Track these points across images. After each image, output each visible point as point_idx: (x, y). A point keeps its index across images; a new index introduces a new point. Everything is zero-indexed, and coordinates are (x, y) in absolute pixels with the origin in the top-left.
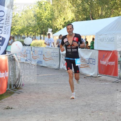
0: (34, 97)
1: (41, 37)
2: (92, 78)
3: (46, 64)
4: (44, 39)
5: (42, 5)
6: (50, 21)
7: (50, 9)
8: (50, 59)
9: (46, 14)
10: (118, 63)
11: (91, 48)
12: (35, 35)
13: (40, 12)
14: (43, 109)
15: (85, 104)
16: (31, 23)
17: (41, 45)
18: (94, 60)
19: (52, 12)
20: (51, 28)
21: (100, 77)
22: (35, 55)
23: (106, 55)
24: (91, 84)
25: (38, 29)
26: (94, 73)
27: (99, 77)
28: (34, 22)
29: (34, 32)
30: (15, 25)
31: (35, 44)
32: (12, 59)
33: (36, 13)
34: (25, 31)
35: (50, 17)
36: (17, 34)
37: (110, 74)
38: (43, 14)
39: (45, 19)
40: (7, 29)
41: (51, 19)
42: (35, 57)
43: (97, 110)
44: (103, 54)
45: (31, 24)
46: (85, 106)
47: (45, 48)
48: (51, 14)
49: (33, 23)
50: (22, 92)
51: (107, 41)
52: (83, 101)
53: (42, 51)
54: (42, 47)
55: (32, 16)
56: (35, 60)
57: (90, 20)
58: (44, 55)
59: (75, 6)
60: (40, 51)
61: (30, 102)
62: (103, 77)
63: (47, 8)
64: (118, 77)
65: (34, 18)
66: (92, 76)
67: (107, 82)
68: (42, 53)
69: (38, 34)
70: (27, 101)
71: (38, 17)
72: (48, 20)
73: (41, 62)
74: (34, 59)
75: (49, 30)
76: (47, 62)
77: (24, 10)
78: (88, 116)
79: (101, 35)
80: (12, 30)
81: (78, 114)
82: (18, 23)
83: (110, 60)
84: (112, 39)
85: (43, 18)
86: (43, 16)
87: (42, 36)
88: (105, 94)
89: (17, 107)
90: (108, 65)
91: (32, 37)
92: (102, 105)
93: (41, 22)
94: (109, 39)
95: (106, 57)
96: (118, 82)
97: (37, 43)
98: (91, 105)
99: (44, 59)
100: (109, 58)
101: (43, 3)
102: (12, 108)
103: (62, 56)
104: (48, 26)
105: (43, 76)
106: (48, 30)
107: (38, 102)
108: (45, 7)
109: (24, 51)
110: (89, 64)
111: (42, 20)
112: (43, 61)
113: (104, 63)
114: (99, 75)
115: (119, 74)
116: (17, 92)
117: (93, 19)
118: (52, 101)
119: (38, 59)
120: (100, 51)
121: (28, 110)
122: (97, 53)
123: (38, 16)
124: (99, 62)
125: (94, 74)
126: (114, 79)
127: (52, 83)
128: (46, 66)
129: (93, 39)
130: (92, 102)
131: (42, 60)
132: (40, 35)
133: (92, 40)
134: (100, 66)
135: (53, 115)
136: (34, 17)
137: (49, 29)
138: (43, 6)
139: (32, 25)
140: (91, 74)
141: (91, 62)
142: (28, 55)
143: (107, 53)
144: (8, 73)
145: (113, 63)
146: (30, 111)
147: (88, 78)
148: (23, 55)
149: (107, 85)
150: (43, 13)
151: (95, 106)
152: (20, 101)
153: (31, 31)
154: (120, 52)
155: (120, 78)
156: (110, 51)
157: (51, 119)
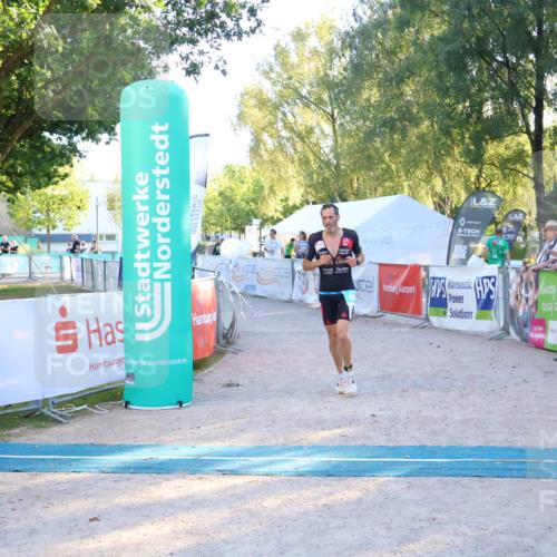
3: (264, 291)
5: (234, 172)
6: (253, 204)
8: (273, 281)
9: (243, 191)
10: (421, 288)
13: (229, 187)
18: (369, 284)
19: (256, 186)
21: (383, 318)
22: (239, 274)
23: (395, 273)
26: (369, 309)
27: (381, 316)
28: (220, 205)
33: (223, 189)
35: (254, 196)
37: (405, 312)
38: (237, 191)
41: (253, 200)
42: (238, 277)
45: (212, 210)
48: (254, 190)
49: (216, 208)
51: (378, 242)
55: (217, 194)
56: (239, 283)
58: (258, 274)
60: (249, 265)
62: (389, 317)
63: (246, 178)
64: (424, 317)
65: (220, 198)
66: (365, 316)
67: (401, 328)
68: (253, 269)
71: (227, 196)
72: (247, 203)
73: (253, 287)
75: (254, 223)
76: (266, 287)
83: (405, 283)
84: (388, 240)
90: (401, 294)
93: (233, 205)
94: (382, 239)
95: (397, 277)
96: (423, 328)
99: (258, 281)
100: (402, 279)
103: (297, 274)
112: (258, 285)
113: (392, 288)
114: (380, 314)
115: (424, 312)
117: (343, 199)
119: (246, 282)
120: (381, 265)
122: (376, 269)
123: (227, 194)
124: (381, 287)
125: (370, 312)
126: (415, 322)
128: (262, 294)
131: (256, 283)
134: (383, 295)
136: (219, 196)
138: (237, 174)
139: (214, 211)
140: (364, 311)
141: (364, 288)
143: (397, 271)
145: (411, 290)
149: (405, 333)
150: (238, 189)
154: (427, 268)
155: (427, 319)
156: (405, 266)
157: (327, 405)
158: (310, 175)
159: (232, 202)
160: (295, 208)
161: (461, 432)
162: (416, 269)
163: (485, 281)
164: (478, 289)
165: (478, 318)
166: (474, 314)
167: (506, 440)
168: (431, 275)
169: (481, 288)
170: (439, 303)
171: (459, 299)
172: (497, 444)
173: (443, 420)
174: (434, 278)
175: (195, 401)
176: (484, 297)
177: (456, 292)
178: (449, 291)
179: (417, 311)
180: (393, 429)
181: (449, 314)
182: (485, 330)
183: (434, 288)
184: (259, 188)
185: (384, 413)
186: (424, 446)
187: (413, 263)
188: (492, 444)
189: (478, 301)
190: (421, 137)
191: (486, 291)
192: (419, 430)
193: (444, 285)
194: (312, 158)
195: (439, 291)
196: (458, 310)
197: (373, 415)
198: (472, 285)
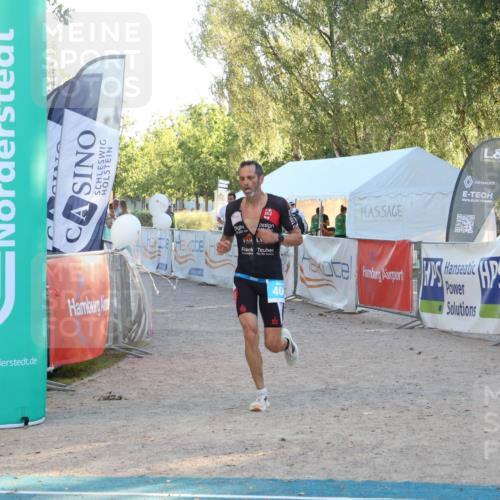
0: (181, 369)
1: (197, 202)
2: (340, 315)
3: (214, 277)
4: (207, 210)
5: (200, 115)
6: (224, 160)
7: (222, 127)
9: (212, 141)
10: (411, 274)
11: (336, 233)
12: (183, 196)
13: (194, 135)
14: (207, 400)
15: (324, 387)
16: (170, 164)
17: (200, 225)
18: (345, 268)
19: (229, 134)
20: (227, 178)
21: (363, 315)
22: (181, 253)
23: (379, 252)
24: (339, 331)
25: (189, 183)
26: (345, 302)
27: (360, 312)
28: (180, 161)
29: (179, 190)
30: (126, 171)
31: (182, 222)
32: (119, 264)
33: (185, 138)
34: (155, 186)
35: (222, 148)
36: (131, 194)
37: (391, 306)
38: (204, 141)
39: (210, 155)
40: (103, 181)
41: (224, 155)
42: (182, 257)
43: (356, 405)
44: (370, 249)
45: (169, 168)
46: (323, 392)
47: (210, 233)
48: (226, 141)
49: (175, 164)
50: (147, 353)
51: (382, 213)
52: (316, 378)
53: (201, 242)
54: (202, 229)
55: (175, 145)
56: (183, 265)
57: (334, 156)
58: (206, 253)
59: (292, 118)
60: (196, 241)
61: (171, 382)
62: (373, 313)
63: (216, 123)
64: (414, 313)
65: (180, 151)
66: (340, 311)
67: (383, 328)
68: (201, 246)
69: (190, 194)
70: (162, 378)
71: (189, 148)
72: (217, 158)
73: (198, 271)
74: (180, 263)
75: (220, 185)
76: (216, 272)
77: (151, 131)
78: (333, 419)
79: (365, 198)
80: (118, 183)
81: (303, 414)
82: (134, 164)
83: (391, 267)
84: (395, 210)
85: (205, 150)
86: (203, 147)
87: (202, 200)
88: (378, 360)
89: (135, 394)
90: (386, 282)
91: (174, 202)
92: (370, 390)
93: (197, 161)
94: (386, 208)
95: (380, 258)
96: (412, 328)
97: (188, 221)
98: (340, 389)
99: (206, 263)
100: (386, 261)
101: (204, 110)
102: (120, 398)
104: (217, 174)
105: (206, 310)
106: (217, 183)
107: (192, 382)
108: (209, 122)
109: (153, 241)
110: (334, 278)
111: (202, 156)
112: (205, 267)
113: (374, 274)
114: (359, 309)
115: (415, 305)
116: (133, 352)
117: (342, 154)
118: (230, 377)
119: (191, 265)
120: (360, 241)
121: (166, 403)
122: (354, 248)
123: (190, 145)
124: (360, 272)
125: (346, 306)
126: (402, 320)
127: (231, 328)
128: (212, 282)
129: (343, 209)
130: (342, 382)
131: (202, 265)
132: (195, 199)
133: (338, 212)
134: (362, 282)
135: (235, 418)
136: (179, 147)
137: (221, 181)
138: (204, 119)
139: (172, 170)
140: (339, 306)
141: (339, 273)
142: (164, 252)
143: (380, 249)
144: (108, 301)
145: (398, 275)
146: (171, 407)
147: (328, 316)
148: (151, 253)
149: (382, 334)
150: (205, 138)
151: (348, 394)
152: (143, 379)
153: (171, 187)
154: (418, 245)
155: (418, 317)
156: (390, 243)
157: (229, 427)
158: (298, 120)
159: (198, 157)
160: (277, 165)
161: (393, 463)
162: (404, 247)
163: (492, 263)
164: (483, 274)
165: (483, 314)
166: (478, 311)
167: (450, 475)
168: (424, 256)
169: (487, 274)
170: (434, 294)
171: (458, 289)
172: (436, 481)
173: (374, 448)
174: (427, 260)
175: (49, 418)
176: (490, 286)
177: (454, 279)
178: (446, 277)
179: (406, 305)
180: (302, 458)
181: (446, 309)
182: (491, 333)
183: (428, 273)
184: (231, 137)
185: (300, 436)
186: (331, 481)
187: (401, 239)
188: (428, 480)
189: (483, 291)
190: (446, 68)
191: (494, 277)
192: (337, 459)
193: (439, 268)
194: (302, 97)
195: (434, 277)
196: (457, 304)
197: (283, 440)
198: (476, 270)
